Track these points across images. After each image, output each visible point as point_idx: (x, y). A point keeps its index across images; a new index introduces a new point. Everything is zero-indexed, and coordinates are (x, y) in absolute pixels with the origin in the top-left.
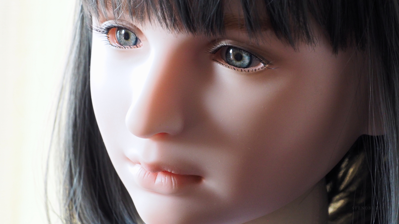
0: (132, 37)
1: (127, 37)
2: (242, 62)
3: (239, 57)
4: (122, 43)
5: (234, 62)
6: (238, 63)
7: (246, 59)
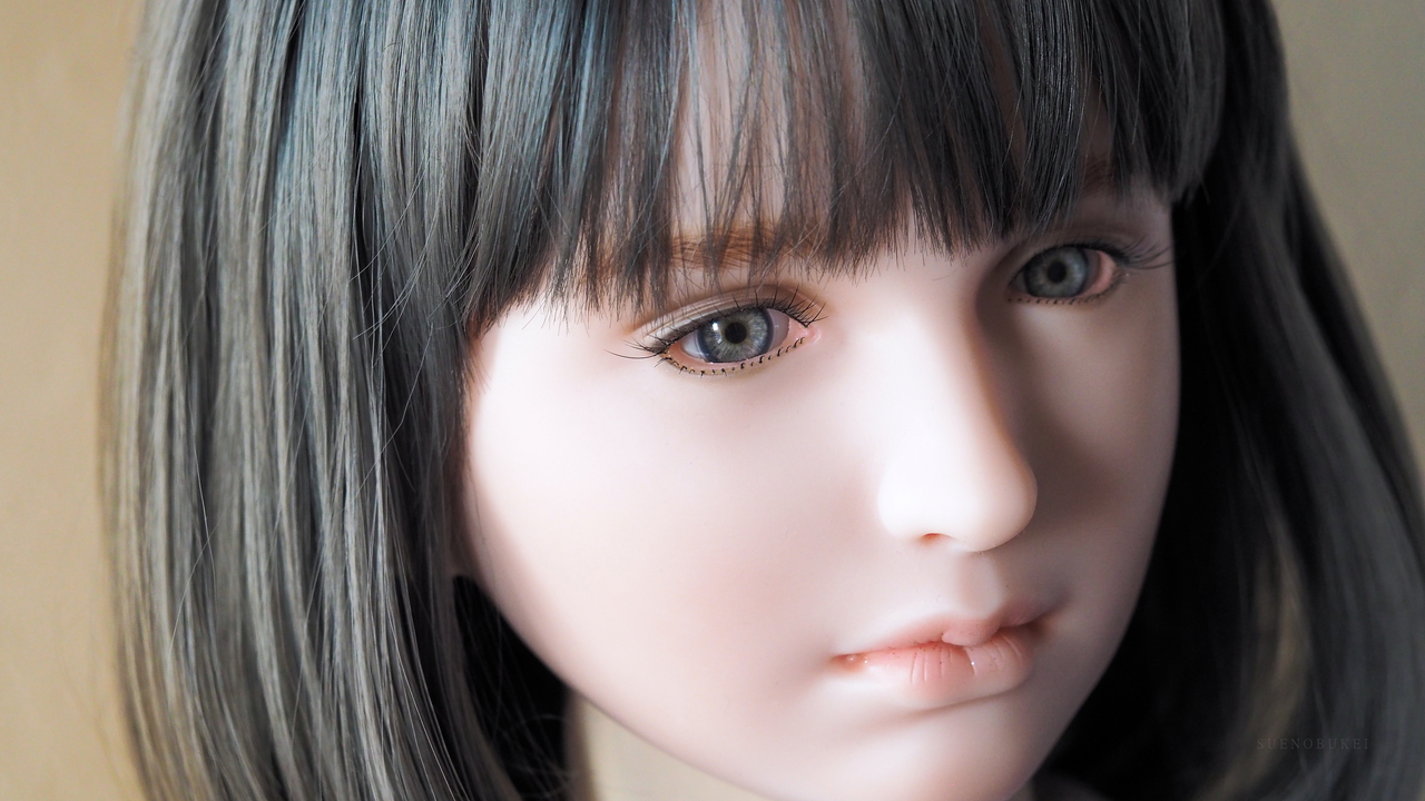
0: (756, 326)
1: (736, 333)
2: (1066, 283)
3: (1058, 273)
4: (719, 357)
5: (1049, 287)
6: (1058, 288)
7: (1076, 272)
